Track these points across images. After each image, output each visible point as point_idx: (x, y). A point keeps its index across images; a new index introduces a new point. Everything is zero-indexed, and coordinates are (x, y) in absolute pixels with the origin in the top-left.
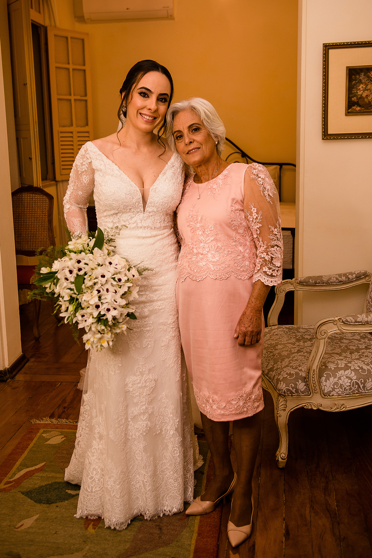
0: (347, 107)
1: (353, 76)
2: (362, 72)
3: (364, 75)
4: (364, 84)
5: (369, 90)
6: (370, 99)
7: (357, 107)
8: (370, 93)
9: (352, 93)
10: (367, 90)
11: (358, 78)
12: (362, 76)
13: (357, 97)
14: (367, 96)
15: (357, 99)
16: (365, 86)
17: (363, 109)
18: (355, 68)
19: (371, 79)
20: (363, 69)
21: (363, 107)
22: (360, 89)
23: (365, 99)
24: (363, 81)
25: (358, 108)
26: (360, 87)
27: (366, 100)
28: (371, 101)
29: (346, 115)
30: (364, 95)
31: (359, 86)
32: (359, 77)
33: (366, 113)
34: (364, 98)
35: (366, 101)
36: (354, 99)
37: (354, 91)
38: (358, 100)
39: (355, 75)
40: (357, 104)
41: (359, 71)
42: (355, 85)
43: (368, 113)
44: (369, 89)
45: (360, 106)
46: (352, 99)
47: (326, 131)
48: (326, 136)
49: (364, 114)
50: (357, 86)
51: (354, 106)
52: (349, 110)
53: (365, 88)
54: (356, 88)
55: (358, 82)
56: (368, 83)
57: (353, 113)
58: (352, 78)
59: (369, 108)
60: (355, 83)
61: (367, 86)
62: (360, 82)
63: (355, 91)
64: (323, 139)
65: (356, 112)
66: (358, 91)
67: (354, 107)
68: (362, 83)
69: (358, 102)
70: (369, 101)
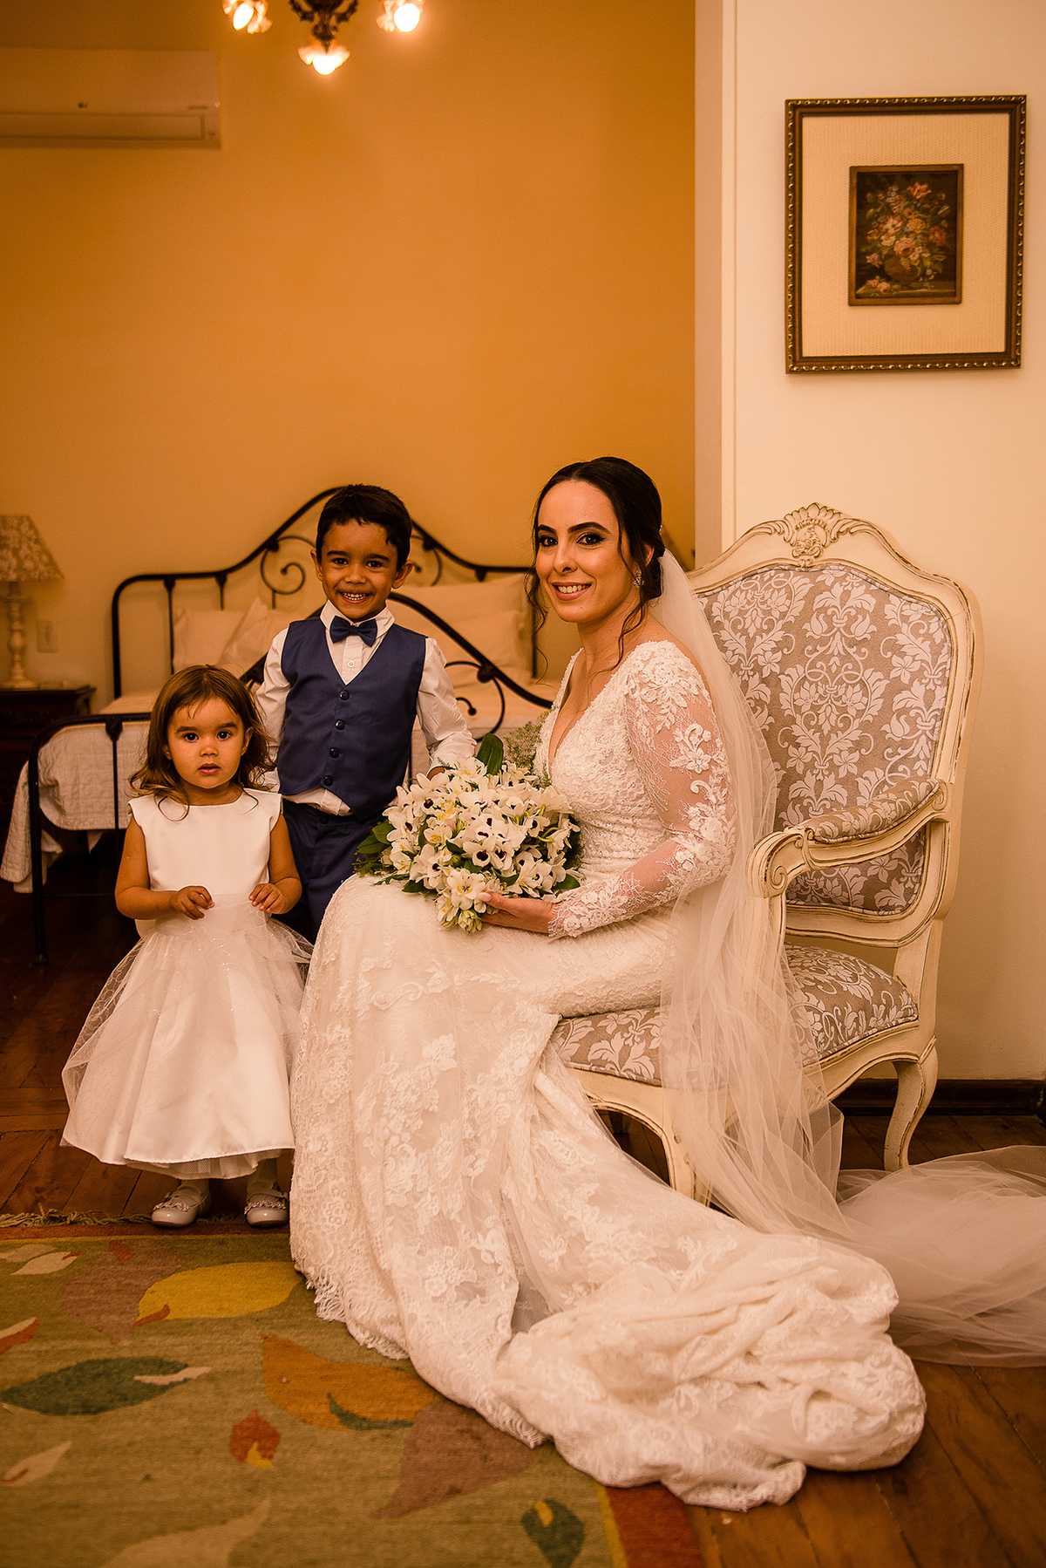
0: (854, 279)
1: (869, 195)
2: (892, 183)
3: (898, 192)
4: (898, 217)
5: (912, 235)
6: (916, 261)
7: (880, 282)
8: (914, 243)
9: (866, 243)
10: (907, 235)
11: (882, 201)
12: (893, 194)
13: (880, 254)
14: (906, 250)
15: (880, 259)
16: (900, 224)
17: (895, 286)
18: (873, 170)
19: (915, 205)
20: (894, 176)
21: (897, 282)
22: (887, 230)
23: (902, 259)
24: (896, 209)
25: (884, 286)
26: (889, 225)
27: (904, 262)
28: (916, 264)
29: (851, 304)
30: (899, 248)
31: (884, 223)
32: (886, 198)
33: (905, 300)
34: (898, 257)
35: (903, 264)
36: (873, 259)
37: (872, 236)
38: (883, 261)
39: (873, 192)
40: (881, 272)
41: (883, 180)
42: (874, 218)
43: (911, 300)
44: (912, 232)
45: (888, 279)
46: (867, 260)
47: (797, 347)
48: (800, 363)
49: (901, 301)
50: (880, 223)
51: (873, 278)
52: (861, 291)
53: (902, 228)
54: (877, 228)
55: (882, 211)
56: (910, 214)
57: (870, 298)
58: (866, 200)
59: (913, 285)
60: (877, 213)
61: (905, 224)
62: (888, 211)
63: (876, 238)
64: (790, 371)
65: (877, 295)
66: (883, 238)
67: (872, 283)
68: (893, 214)
69: (882, 267)
70: (911, 266)
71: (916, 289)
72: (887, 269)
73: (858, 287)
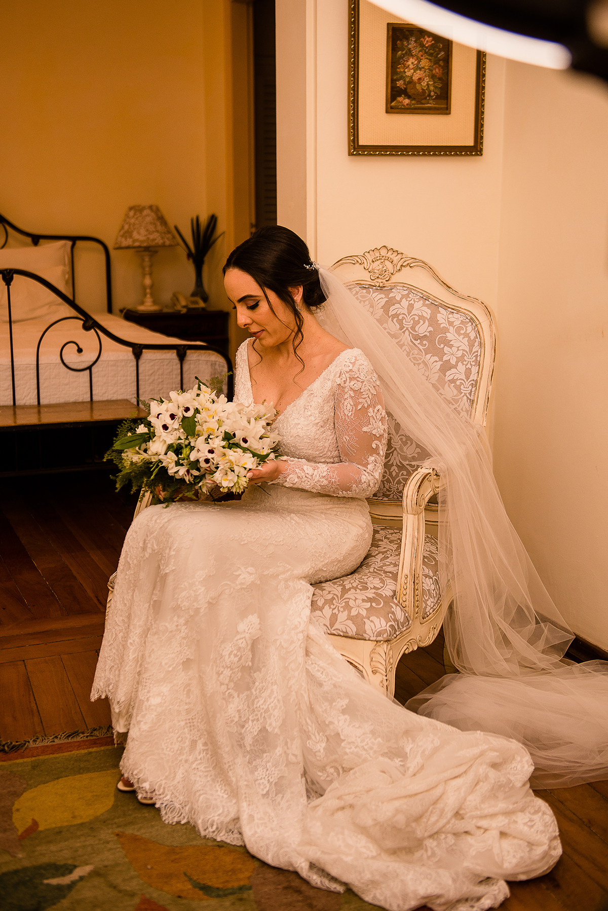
0: (389, 97)
1: (399, 42)
2: (412, 36)
3: (415, 41)
4: (415, 58)
5: (423, 70)
6: (425, 86)
7: (404, 99)
8: (424, 75)
9: (396, 73)
10: (420, 69)
11: (406, 46)
12: (413, 42)
13: (405, 81)
14: (420, 79)
15: (404, 84)
16: (416, 62)
17: (413, 102)
18: (401, 26)
19: (425, 50)
20: (413, 31)
21: (414, 99)
22: (409, 65)
23: (417, 85)
24: (414, 52)
25: (407, 101)
26: (409, 63)
27: (418, 86)
28: (425, 88)
29: (387, 112)
30: (415, 78)
31: (407, 61)
32: (408, 45)
33: (419, 111)
34: (415, 84)
35: (418, 88)
36: (400, 83)
37: (400, 69)
38: (406, 85)
39: (401, 40)
40: (404, 92)
41: (407, 33)
42: (401, 58)
43: (423, 111)
44: (423, 68)
45: (409, 97)
46: (397, 84)
47: (356, 139)
48: (357, 149)
49: (416, 111)
50: (405, 61)
51: (400, 96)
52: (393, 104)
53: (417, 65)
54: (403, 64)
55: (406, 53)
56: (422, 56)
57: (398, 108)
58: (397, 45)
59: (423, 101)
60: (402, 54)
61: (419, 62)
62: (409, 54)
63: (402, 70)
64: (350, 154)
65: (403, 107)
66: (406, 70)
67: (400, 99)
68: (412, 55)
69: (406, 89)
70: (422, 89)
71: (425, 104)
72: (408, 90)
73: (393, 100)
